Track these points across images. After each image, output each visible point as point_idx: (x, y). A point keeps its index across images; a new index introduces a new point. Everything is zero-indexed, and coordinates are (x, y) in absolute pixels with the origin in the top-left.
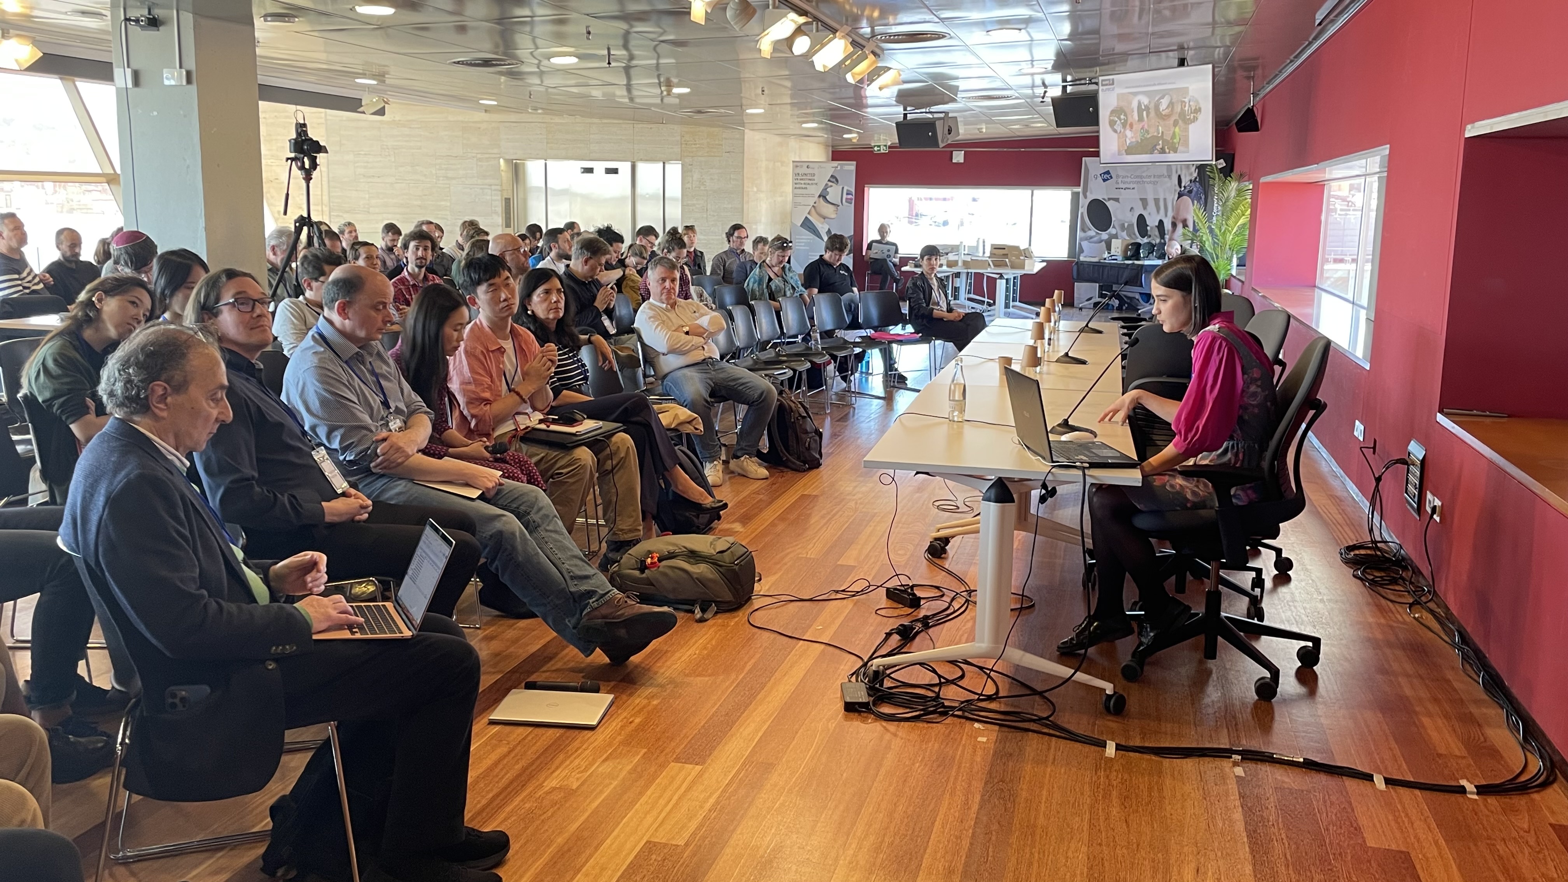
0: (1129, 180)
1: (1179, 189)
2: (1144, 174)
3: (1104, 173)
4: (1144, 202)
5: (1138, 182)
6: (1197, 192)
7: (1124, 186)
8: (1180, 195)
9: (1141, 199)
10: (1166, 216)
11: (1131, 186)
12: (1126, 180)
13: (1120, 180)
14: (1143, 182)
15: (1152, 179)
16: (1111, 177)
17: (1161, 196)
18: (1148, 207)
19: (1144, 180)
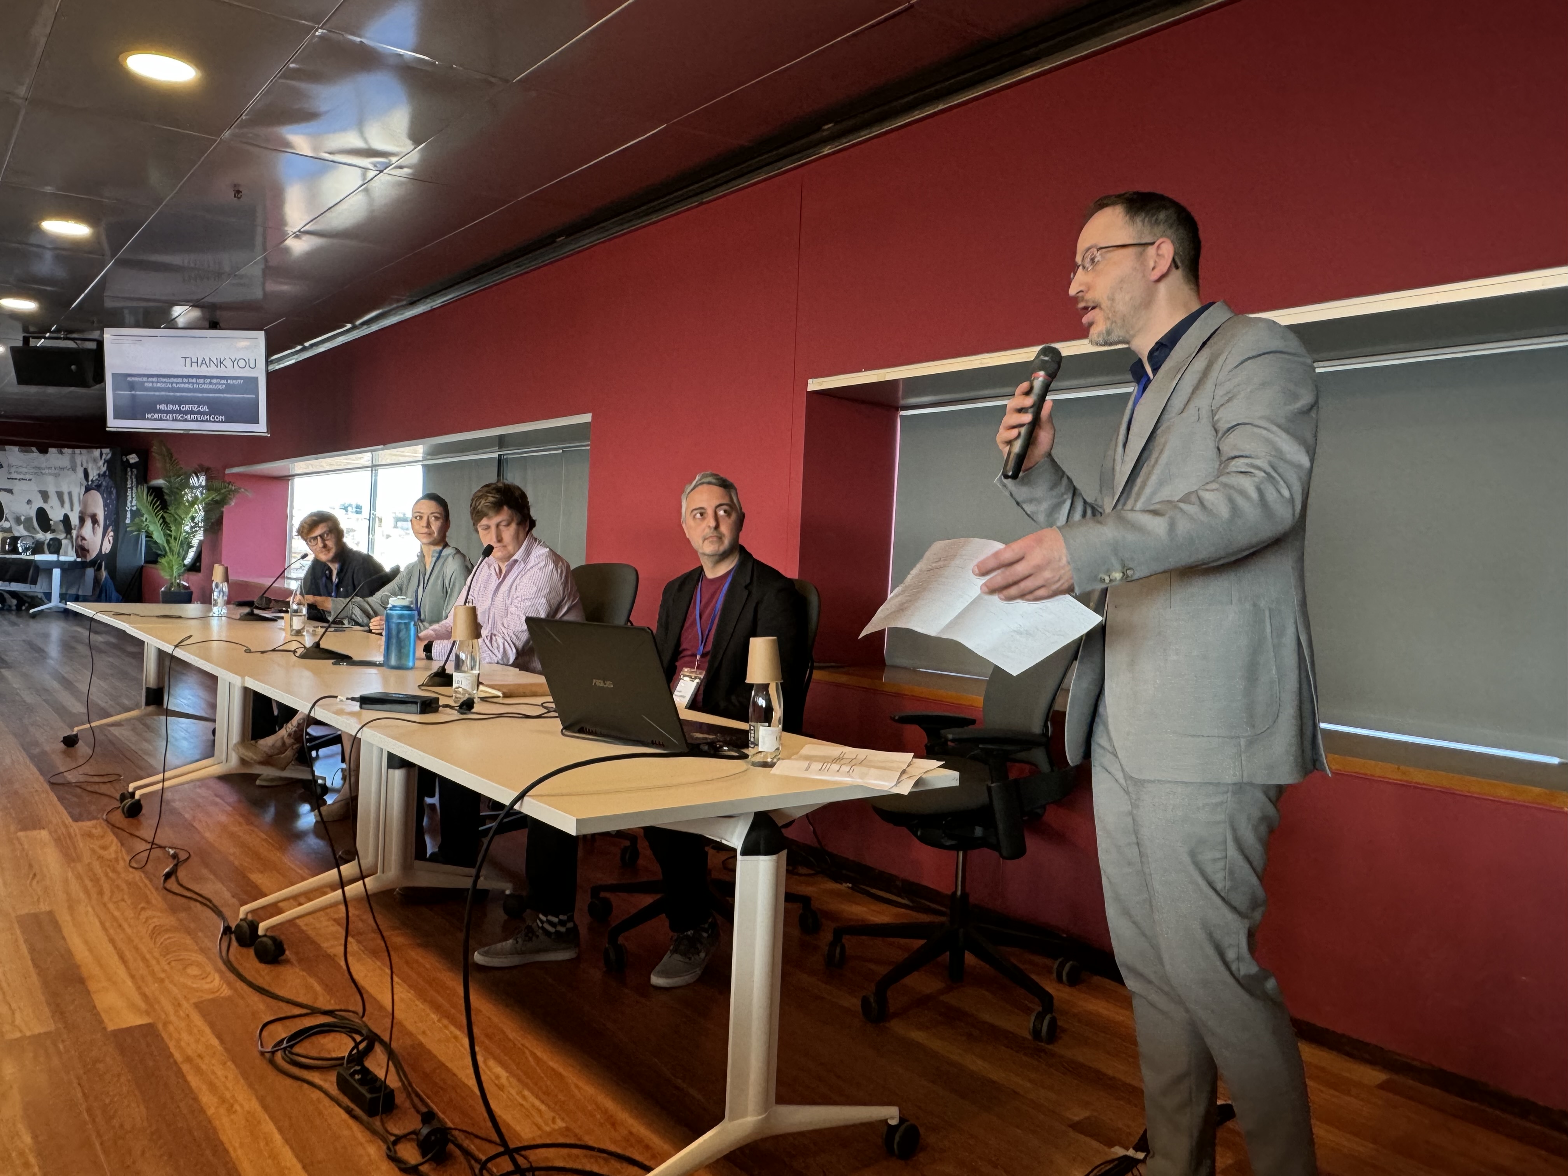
0: (24, 470)
1: (85, 483)
2: (43, 465)
4: (45, 496)
5: (36, 474)
6: (107, 487)
7: (19, 477)
8: (88, 489)
9: (40, 492)
11: (27, 477)
12: (20, 470)
13: (13, 470)
14: (44, 474)
15: (53, 471)
16: (3, 466)
17: (65, 489)
18: (50, 501)
19: (43, 472)
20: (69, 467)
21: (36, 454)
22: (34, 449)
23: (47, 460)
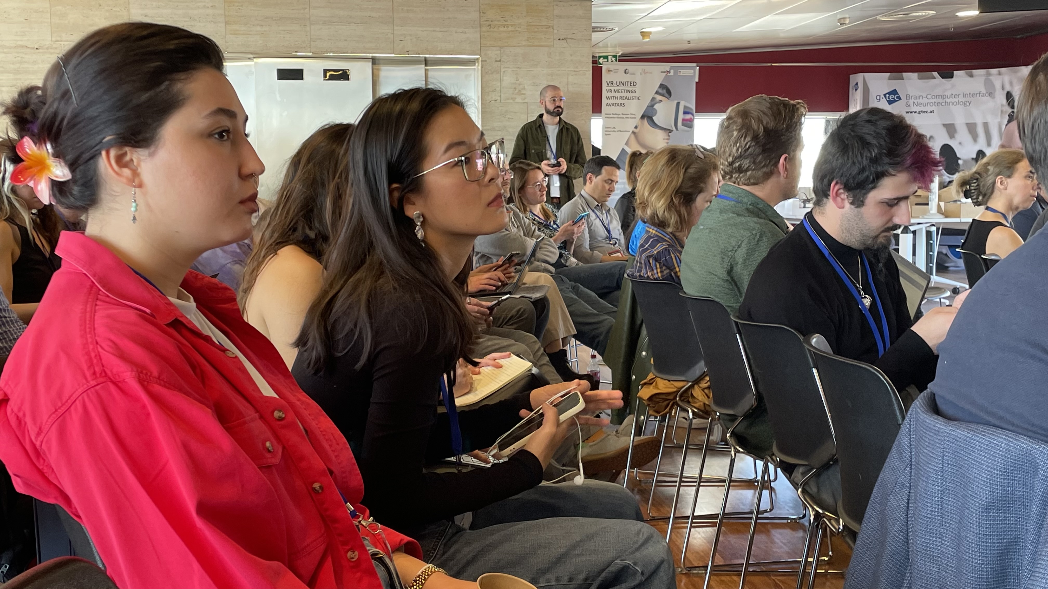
0: (925, 101)
1: (1010, 110)
2: (948, 93)
3: (889, 93)
4: (951, 129)
5: (938, 104)
7: (917, 109)
9: (944, 125)
10: (989, 144)
11: (929, 109)
12: (920, 101)
13: (911, 102)
14: (949, 104)
15: (961, 99)
16: (899, 98)
17: (979, 121)
18: (957, 136)
19: (948, 100)
20: (984, 91)
21: (937, 80)
22: (935, 74)
23: (953, 86)
